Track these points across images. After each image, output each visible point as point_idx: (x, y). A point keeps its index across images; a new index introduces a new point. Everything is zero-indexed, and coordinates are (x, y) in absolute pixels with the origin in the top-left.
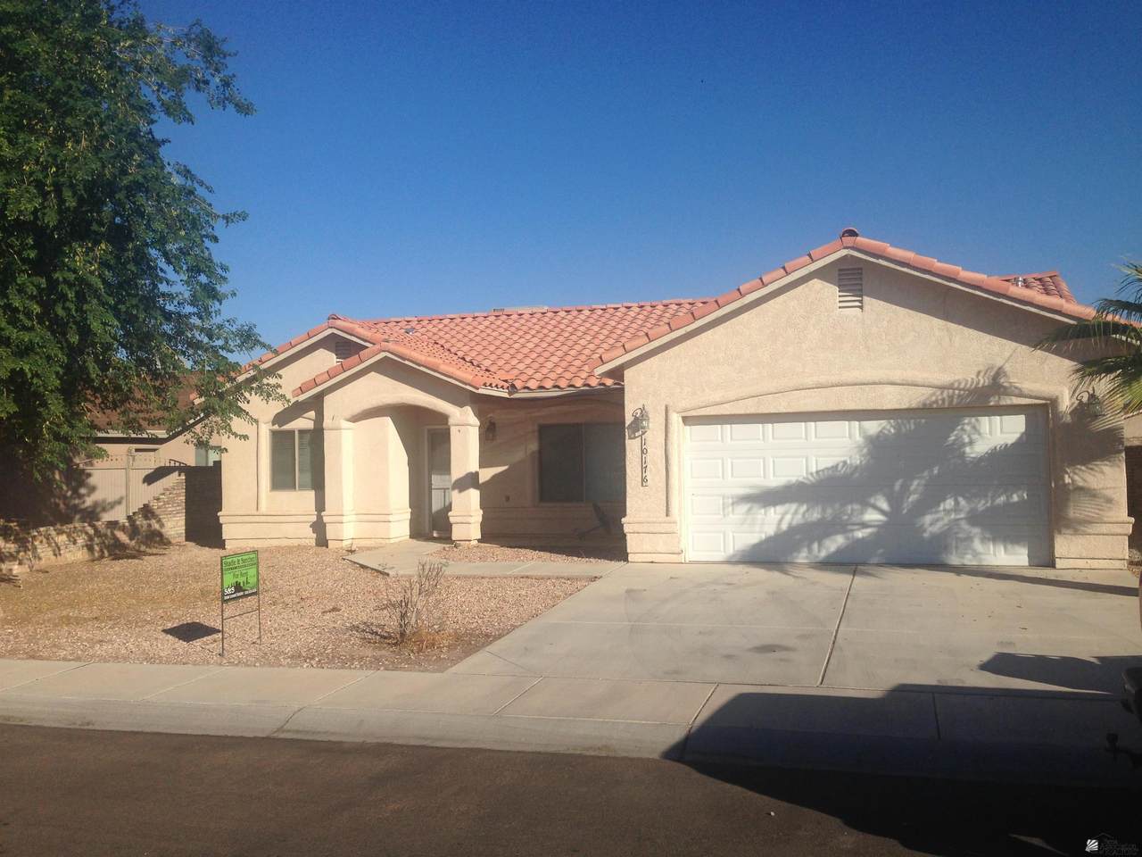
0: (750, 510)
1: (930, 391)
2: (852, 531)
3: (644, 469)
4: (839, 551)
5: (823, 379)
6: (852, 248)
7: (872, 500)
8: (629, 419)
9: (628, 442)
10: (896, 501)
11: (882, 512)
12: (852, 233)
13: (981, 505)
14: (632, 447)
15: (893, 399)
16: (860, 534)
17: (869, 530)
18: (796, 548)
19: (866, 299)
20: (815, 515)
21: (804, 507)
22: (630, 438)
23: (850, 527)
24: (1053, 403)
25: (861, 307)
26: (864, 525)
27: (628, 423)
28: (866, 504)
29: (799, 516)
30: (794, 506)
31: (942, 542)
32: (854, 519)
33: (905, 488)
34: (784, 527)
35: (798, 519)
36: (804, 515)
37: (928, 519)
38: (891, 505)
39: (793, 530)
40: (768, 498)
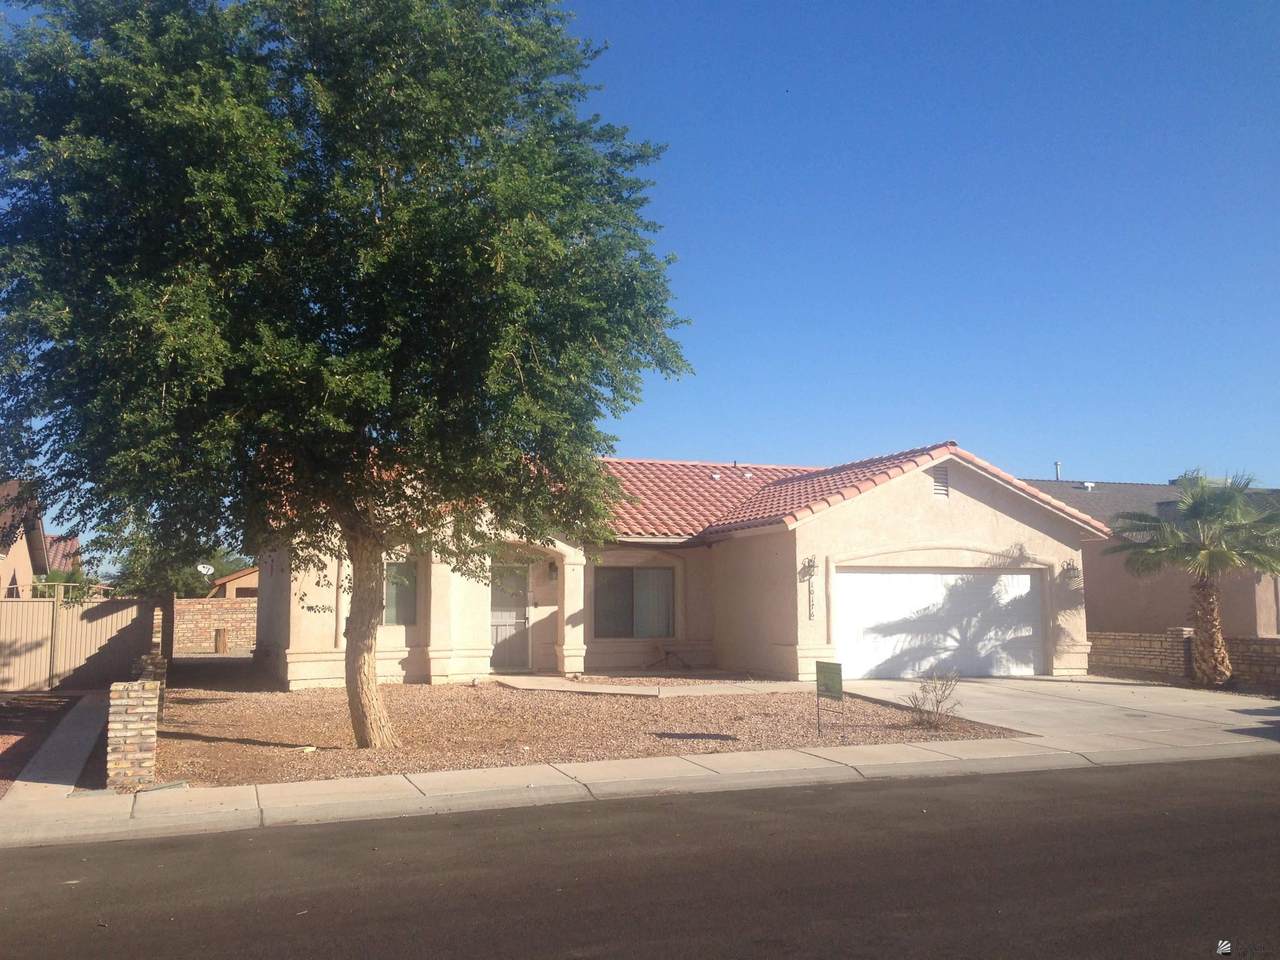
0: (875, 638)
1: (987, 556)
2: (939, 653)
3: (811, 606)
4: (932, 669)
5: (930, 544)
6: (954, 454)
7: (950, 632)
8: (799, 567)
9: (798, 584)
10: (963, 633)
11: (956, 640)
12: (953, 444)
13: (1010, 635)
14: (802, 588)
15: (969, 560)
16: (944, 655)
17: (948, 653)
18: (904, 667)
19: (950, 489)
20: (917, 642)
21: (909, 638)
22: (801, 582)
23: (938, 651)
24: (1051, 568)
25: (947, 495)
26: (946, 649)
27: (798, 570)
28: (947, 635)
29: (907, 643)
30: (904, 635)
31: (990, 660)
32: (941, 645)
33: (969, 622)
34: (898, 652)
35: (906, 646)
36: (910, 642)
37: (980, 645)
38: (961, 636)
39: (904, 653)
40: (886, 630)
